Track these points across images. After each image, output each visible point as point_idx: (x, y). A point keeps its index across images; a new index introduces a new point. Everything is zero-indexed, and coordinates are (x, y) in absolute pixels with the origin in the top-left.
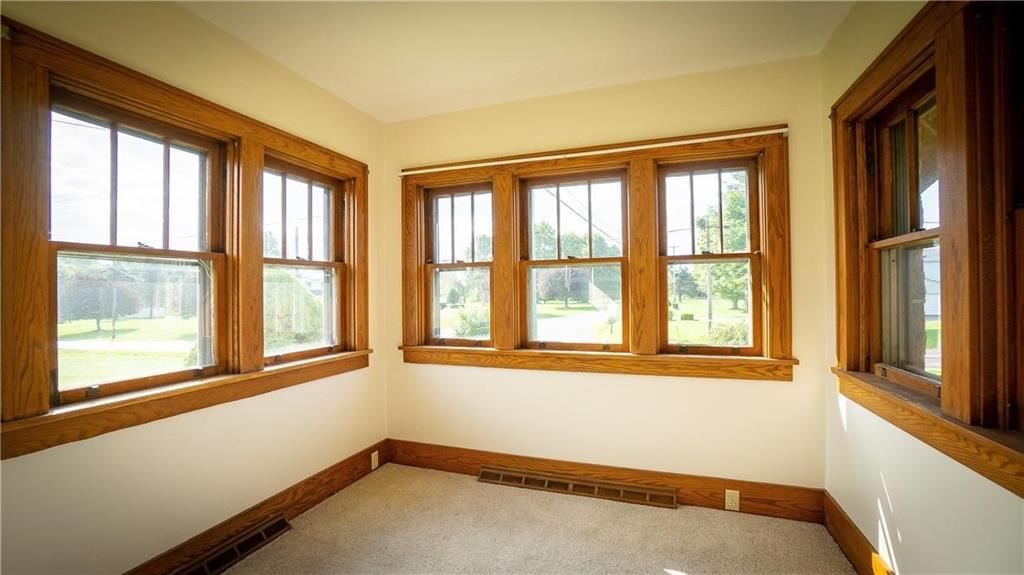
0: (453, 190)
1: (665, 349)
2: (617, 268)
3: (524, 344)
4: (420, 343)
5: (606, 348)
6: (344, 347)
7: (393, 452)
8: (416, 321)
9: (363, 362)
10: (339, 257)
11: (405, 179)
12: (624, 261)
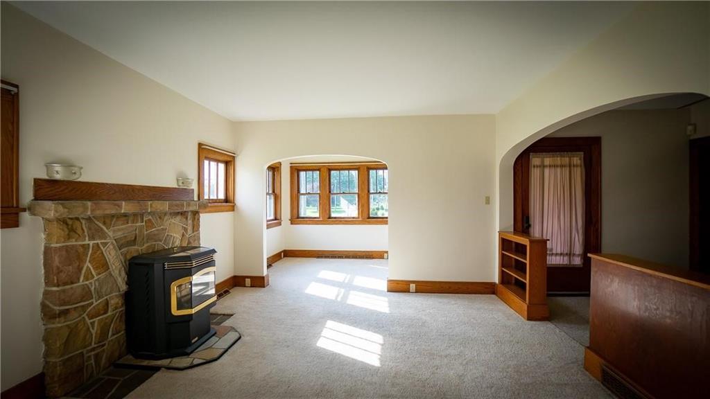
0: (306, 170)
1: (369, 218)
2: (356, 196)
3: (330, 218)
4: (296, 218)
5: (353, 218)
6: (276, 219)
7: (288, 254)
8: (295, 211)
9: (280, 224)
10: (274, 192)
11: (291, 167)
12: (358, 194)
